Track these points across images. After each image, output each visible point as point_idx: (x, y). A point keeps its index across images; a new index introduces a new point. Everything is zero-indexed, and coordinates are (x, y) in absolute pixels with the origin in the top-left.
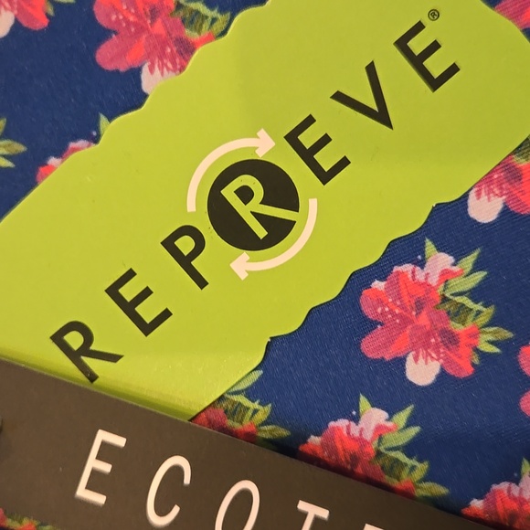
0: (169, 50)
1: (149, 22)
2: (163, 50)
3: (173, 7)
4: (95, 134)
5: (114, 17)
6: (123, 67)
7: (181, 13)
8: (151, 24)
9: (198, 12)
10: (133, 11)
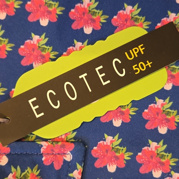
0: (45, 14)
1: (39, 8)
2: (44, 14)
3: (45, 4)
4: (31, 38)
5: (31, 9)
6: (35, 20)
7: (47, 5)
8: (40, 9)
9: (51, 4)
10: (35, 7)
